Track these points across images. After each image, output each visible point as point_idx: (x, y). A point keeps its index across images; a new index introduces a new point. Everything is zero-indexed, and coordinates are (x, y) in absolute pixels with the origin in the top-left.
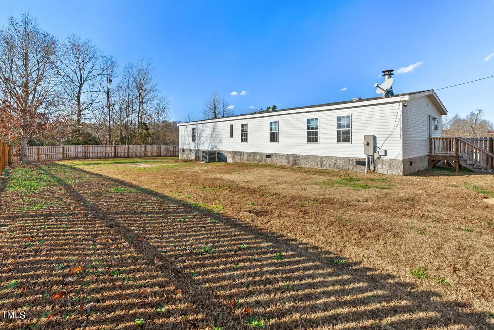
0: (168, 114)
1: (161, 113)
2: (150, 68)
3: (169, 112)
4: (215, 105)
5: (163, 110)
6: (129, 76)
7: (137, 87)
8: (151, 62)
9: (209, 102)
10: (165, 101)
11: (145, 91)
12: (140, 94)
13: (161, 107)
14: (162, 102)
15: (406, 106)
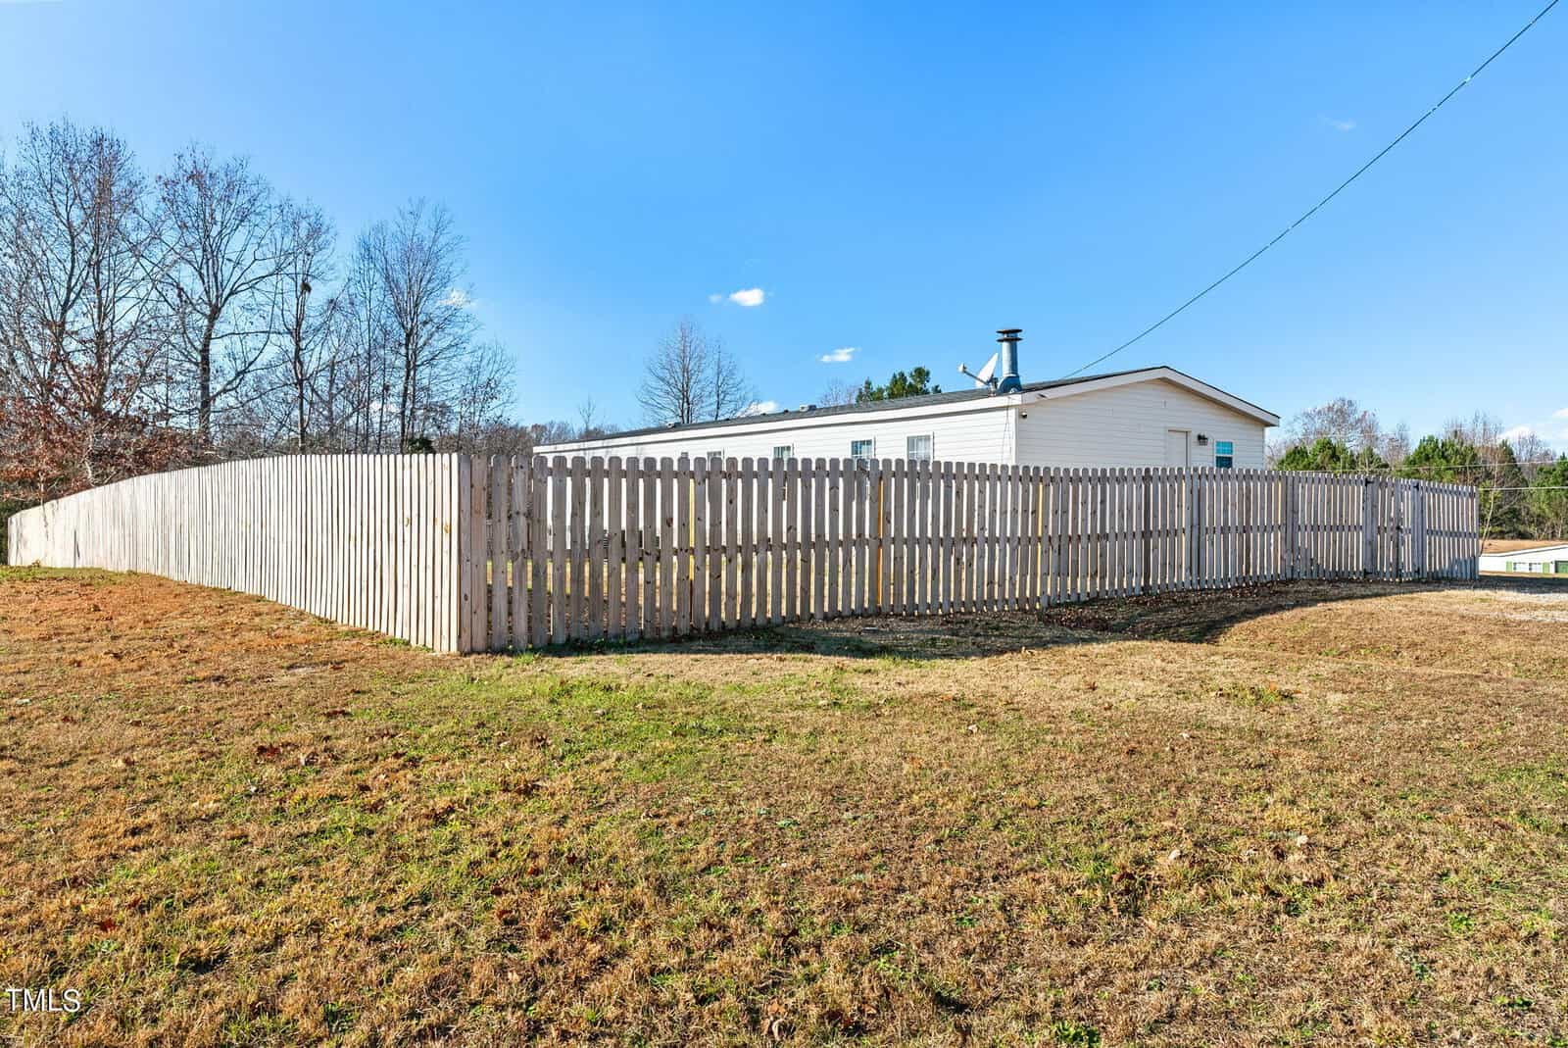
0: (509, 407)
1: (485, 401)
2: (443, 240)
3: (511, 400)
4: (685, 370)
5: (490, 390)
6: (371, 272)
7: (400, 313)
8: (447, 216)
9: (663, 357)
10: (498, 358)
11: (425, 323)
12: (408, 336)
13: (484, 378)
14: (485, 362)
15: (1025, 417)
